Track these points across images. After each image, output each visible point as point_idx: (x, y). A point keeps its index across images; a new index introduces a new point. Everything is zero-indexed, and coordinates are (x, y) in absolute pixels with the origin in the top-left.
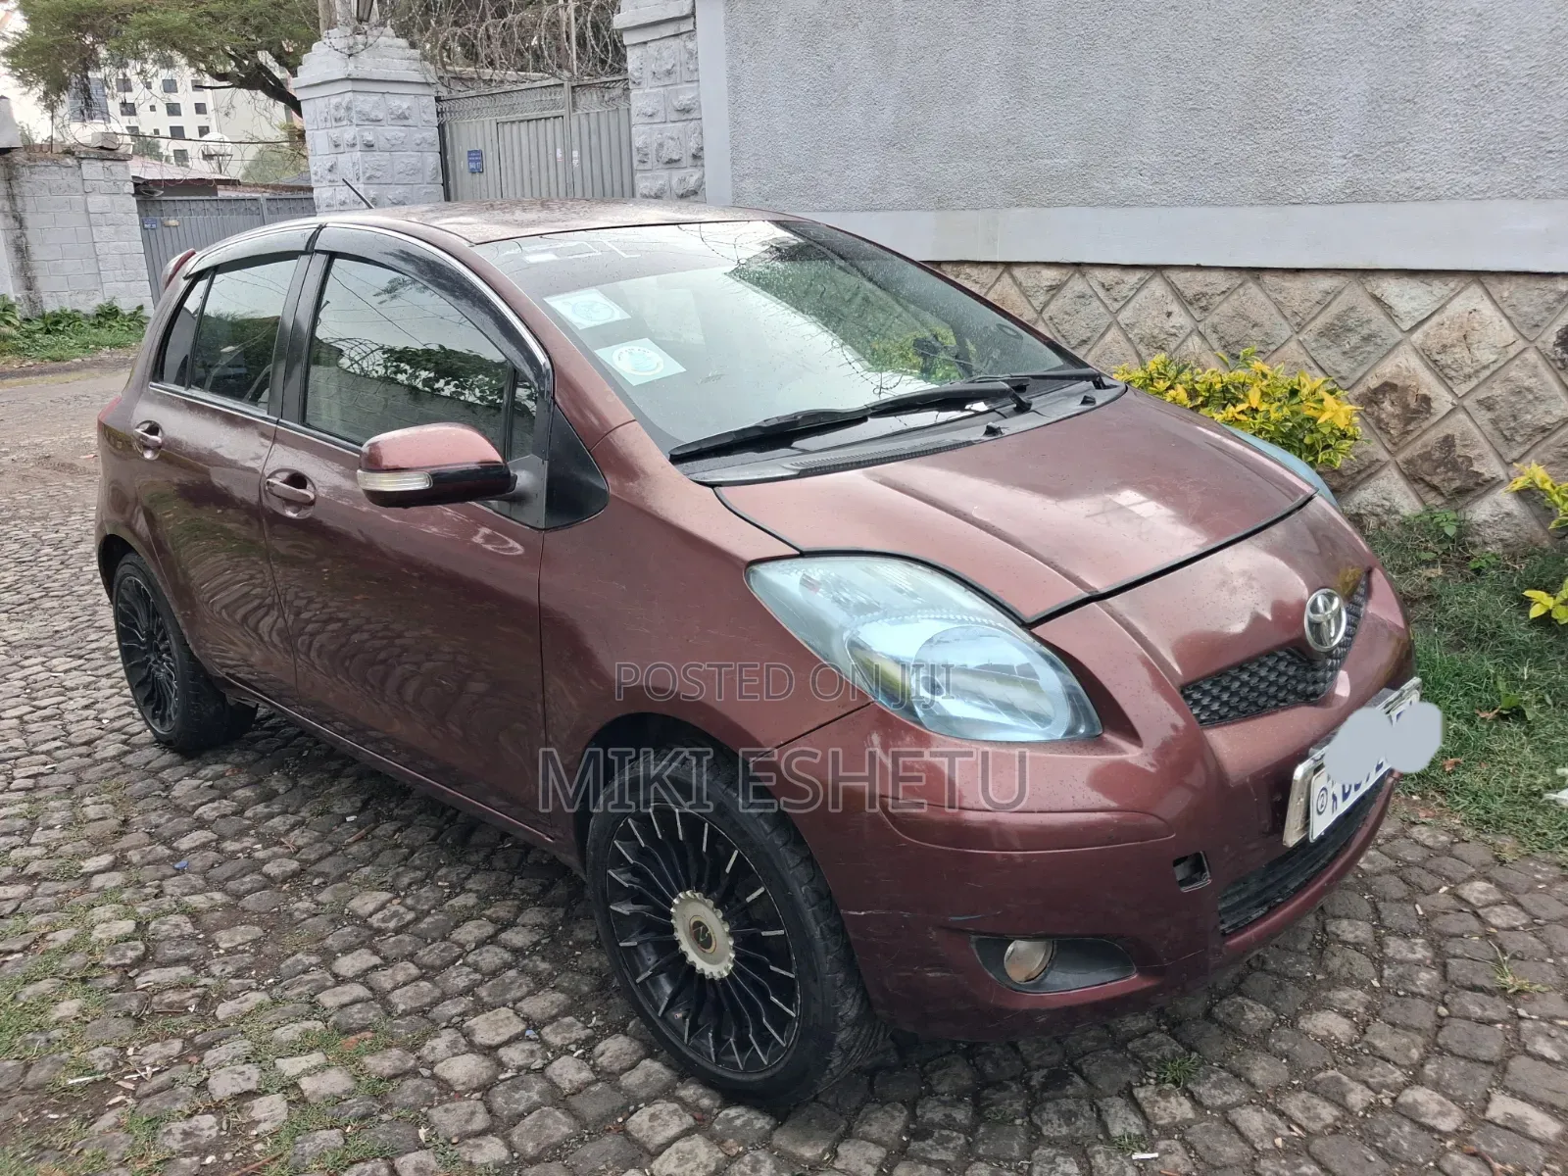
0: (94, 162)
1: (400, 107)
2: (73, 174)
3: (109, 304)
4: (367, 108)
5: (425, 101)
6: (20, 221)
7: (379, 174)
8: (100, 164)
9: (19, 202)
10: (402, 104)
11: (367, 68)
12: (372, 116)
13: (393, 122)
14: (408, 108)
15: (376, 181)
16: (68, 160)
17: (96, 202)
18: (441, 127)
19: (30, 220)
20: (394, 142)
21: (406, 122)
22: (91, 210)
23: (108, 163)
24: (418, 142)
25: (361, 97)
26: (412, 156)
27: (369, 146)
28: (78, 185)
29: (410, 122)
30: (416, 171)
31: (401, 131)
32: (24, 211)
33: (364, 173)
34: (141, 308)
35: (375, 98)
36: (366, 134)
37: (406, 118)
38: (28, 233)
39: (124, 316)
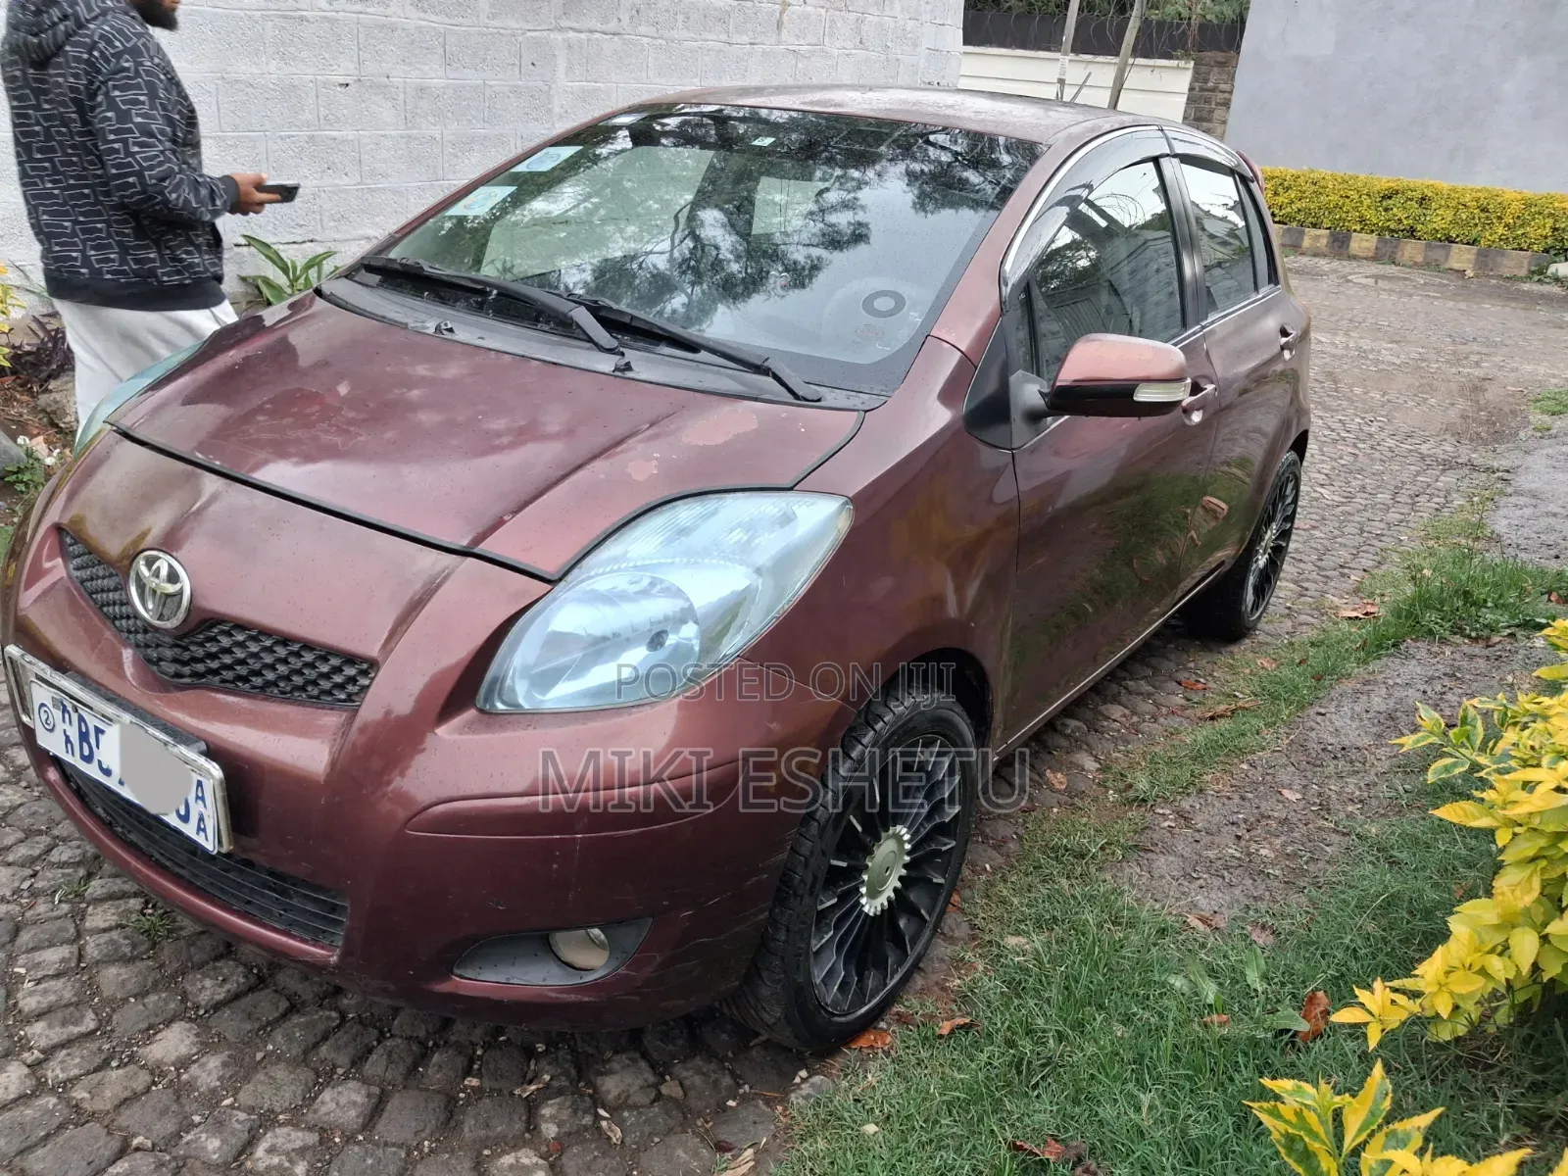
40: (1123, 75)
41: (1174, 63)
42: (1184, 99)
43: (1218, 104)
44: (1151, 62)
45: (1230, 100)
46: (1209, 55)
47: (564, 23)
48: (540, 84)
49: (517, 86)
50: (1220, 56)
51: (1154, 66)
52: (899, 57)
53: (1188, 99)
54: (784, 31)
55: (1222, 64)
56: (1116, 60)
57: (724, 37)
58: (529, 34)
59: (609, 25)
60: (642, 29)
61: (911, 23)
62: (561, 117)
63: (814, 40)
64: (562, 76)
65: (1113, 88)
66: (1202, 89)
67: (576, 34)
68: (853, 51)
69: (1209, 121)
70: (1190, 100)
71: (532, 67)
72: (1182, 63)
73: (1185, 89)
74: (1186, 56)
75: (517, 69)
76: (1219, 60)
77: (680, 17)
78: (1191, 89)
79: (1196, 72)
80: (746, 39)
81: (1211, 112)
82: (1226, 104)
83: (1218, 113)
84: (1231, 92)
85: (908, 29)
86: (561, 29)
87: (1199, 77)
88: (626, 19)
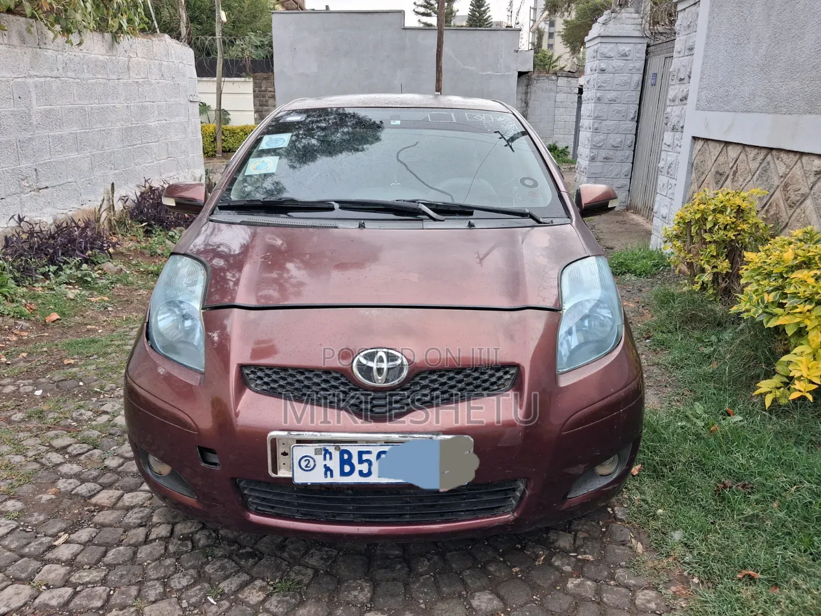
0: (564, 78)
1: (624, 50)
2: (554, 83)
3: (554, 144)
4: (605, 51)
5: (640, 46)
6: (527, 103)
7: (604, 85)
8: (566, 79)
9: (529, 96)
10: (626, 48)
11: (610, 30)
12: (608, 55)
13: (619, 58)
14: (629, 51)
15: (603, 88)
16: (553, 77)
17: (560, 97)
18: (646, 61)
19: (530, 104)
20: (616, 68)
21: (627, 58)
22: (557, 100)
23: (570, 79)
24: (631, 68)
25: (604, 45)
26: (626, 76)
27: (603, 70)
28: (554, 88)
29: (629, 58)
30: (626, 84)
31: (622, 63)
32: (530, 99)
33: (597, 84)
34: (567, 147)
35: (612, 45)
36: (602, 64)
37: (627, 56)
38: (529, 109)
39: (558, 151)
40: (220, 88)
41: (243, 79)
42: (252, 96)
43: (269, 97)
44: (232, 79)
45: (275, 95)
46: (259, 74)
47: (32, 73)
48: (24, 108)
49: (14, 111)
50: (265, 75)
51: (234, 81)
52: (179, 82)
53: (254, 96)
54: (131, 72)
55: (266, 79)
56: (215, 79)
57: (105, 76)
58: (16, 80)
59: (53, 73)
60: (70, 74)
61: (181, 64)
62: (37, 127)
63: (144, 76)
64: (35, 104)
65: (217, 93)
66: (259, 91)
67: (38, 79)
68: (160, 81)
69: (267, 106)
70: (255, 97)
71: (19, 100)
72: (247, 79)
73: (252, 91)
74: (247, 75)
75: (12, 101)
76: (265, 77)
77: (85, 67)
78: (254, 91)
79: (255, 83)
80: (115, 77)
81: (267, 101)
82: (273, 97)
83: (271, 102)
84: (274, 92)
85: (180, 68)
86: (30, 76)
87: (256, 85)
88: (61, 69)
